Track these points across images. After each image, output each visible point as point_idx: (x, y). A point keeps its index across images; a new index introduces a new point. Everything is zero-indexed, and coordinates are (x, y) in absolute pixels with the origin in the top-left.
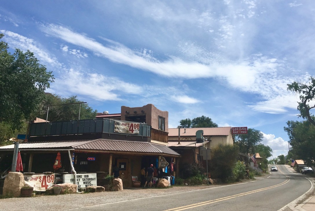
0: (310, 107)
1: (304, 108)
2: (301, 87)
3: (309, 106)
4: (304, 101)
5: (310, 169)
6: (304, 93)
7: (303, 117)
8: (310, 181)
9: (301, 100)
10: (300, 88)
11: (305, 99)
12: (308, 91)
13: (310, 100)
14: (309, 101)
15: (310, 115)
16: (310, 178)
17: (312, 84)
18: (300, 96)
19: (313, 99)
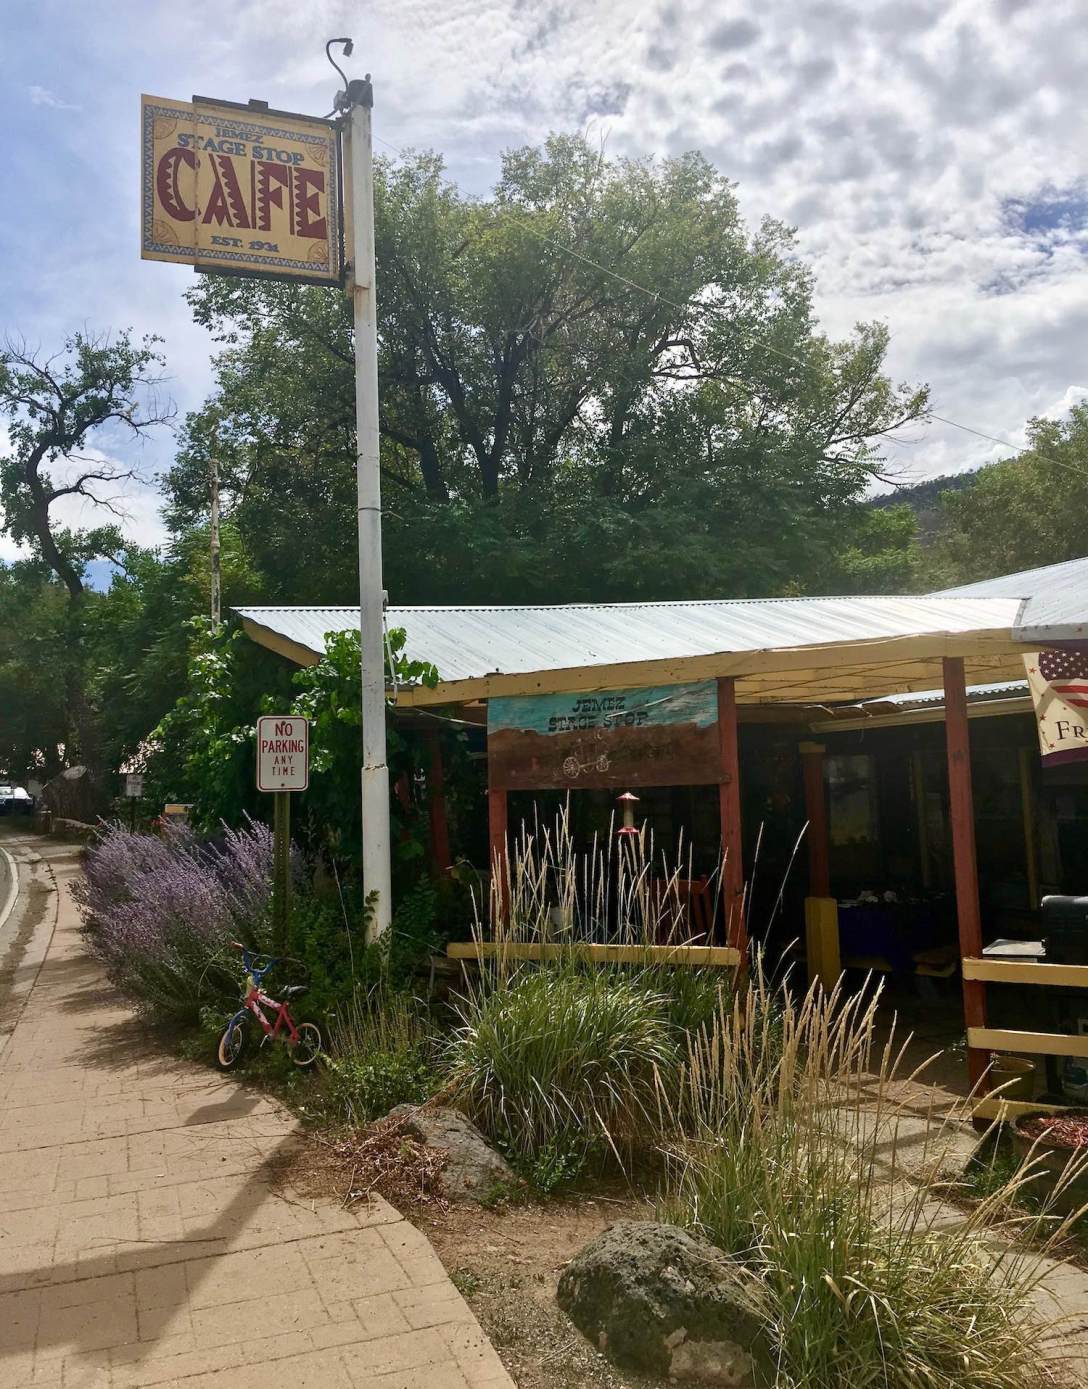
0: (56, 487)
1: (23, 488)
2: (21, 379)
3: (49, 484)
4: (30, 454)
5: (20, 793)
6: (32, 414)
7: (17, 536)
8: (10, 858)
9: (16, 446)
10: (16, 382)
11: (38, 445)
12: (56, 408)
13: (61, 455)
14: (53, 457)
15: (52, 531)
16: (11, 840)
17: (79, 373)
18: (13, 427)
19: (75, 448)
